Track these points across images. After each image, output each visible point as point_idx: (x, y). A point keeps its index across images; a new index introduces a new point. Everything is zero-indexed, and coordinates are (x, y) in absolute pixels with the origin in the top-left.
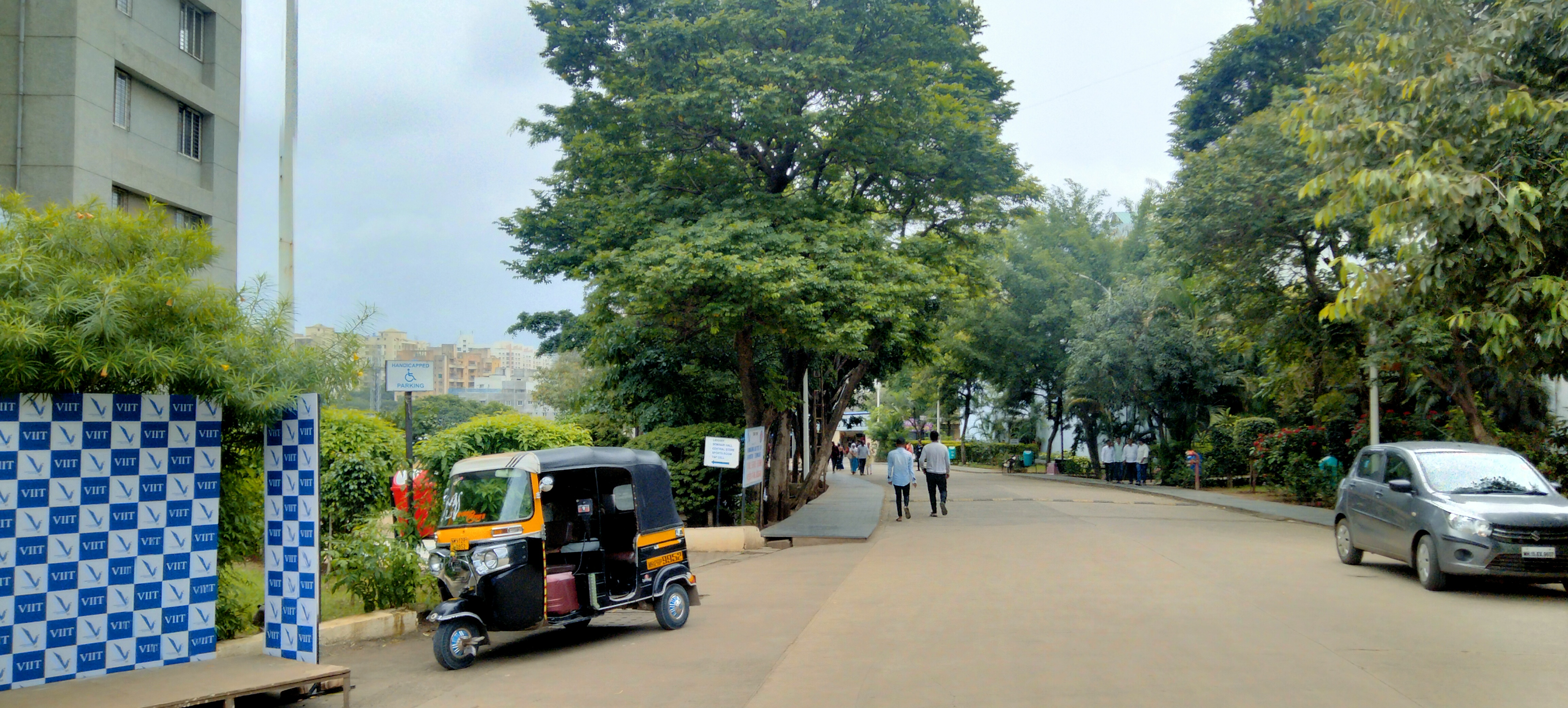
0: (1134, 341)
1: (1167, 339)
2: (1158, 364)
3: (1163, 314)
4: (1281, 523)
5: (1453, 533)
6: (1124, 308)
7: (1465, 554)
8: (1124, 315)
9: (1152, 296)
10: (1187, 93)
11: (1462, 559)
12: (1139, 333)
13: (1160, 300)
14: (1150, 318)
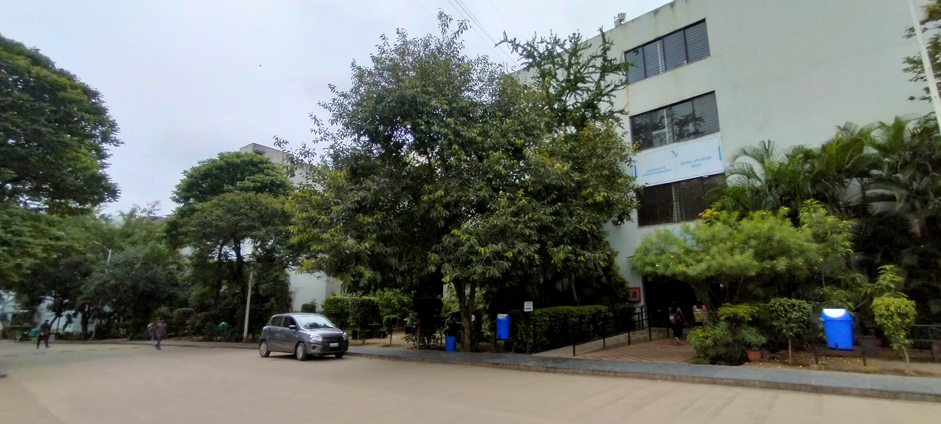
0: (129, 274)
1: (147, 275)
2: (141, 285)
3: (144, 263)
4: (212, 349)
5: (311, 341)
6: (125, 260)
7: (314, 348)
8: (124, 262)
9: (140, 255)
10: (185, 177)
11: (314, 349)
12: (132, 271)
13: (145, 258)
14: (139, 265)
